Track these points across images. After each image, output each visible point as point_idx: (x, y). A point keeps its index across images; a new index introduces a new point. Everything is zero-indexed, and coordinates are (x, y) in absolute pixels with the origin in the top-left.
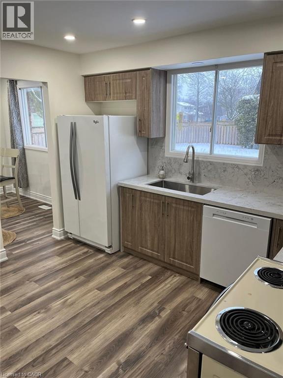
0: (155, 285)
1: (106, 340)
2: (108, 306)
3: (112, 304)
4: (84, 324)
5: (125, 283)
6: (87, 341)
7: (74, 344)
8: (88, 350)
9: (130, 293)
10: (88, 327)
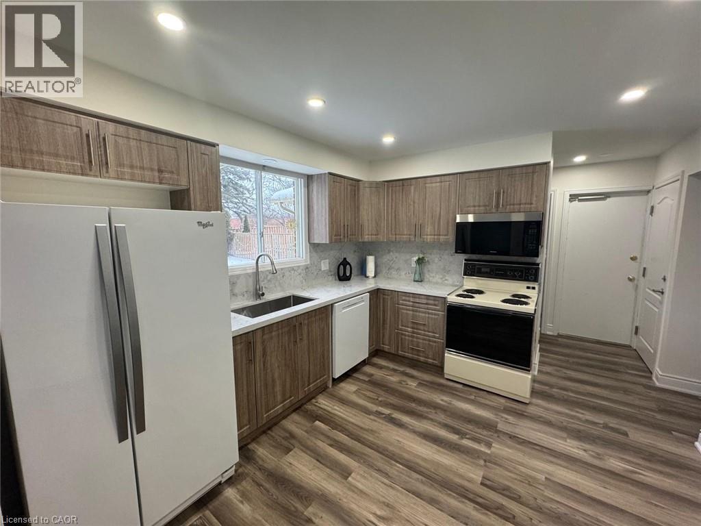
0: (336, 417)
1: (439, 451)
2: (382, 458)
3: (378, 454)
4: (424, 479)
5: (331, 445)
6: (448, 469)
7: (457, 480)
8: (459, 465)
9: (352, 439)
10: (429, 473)
